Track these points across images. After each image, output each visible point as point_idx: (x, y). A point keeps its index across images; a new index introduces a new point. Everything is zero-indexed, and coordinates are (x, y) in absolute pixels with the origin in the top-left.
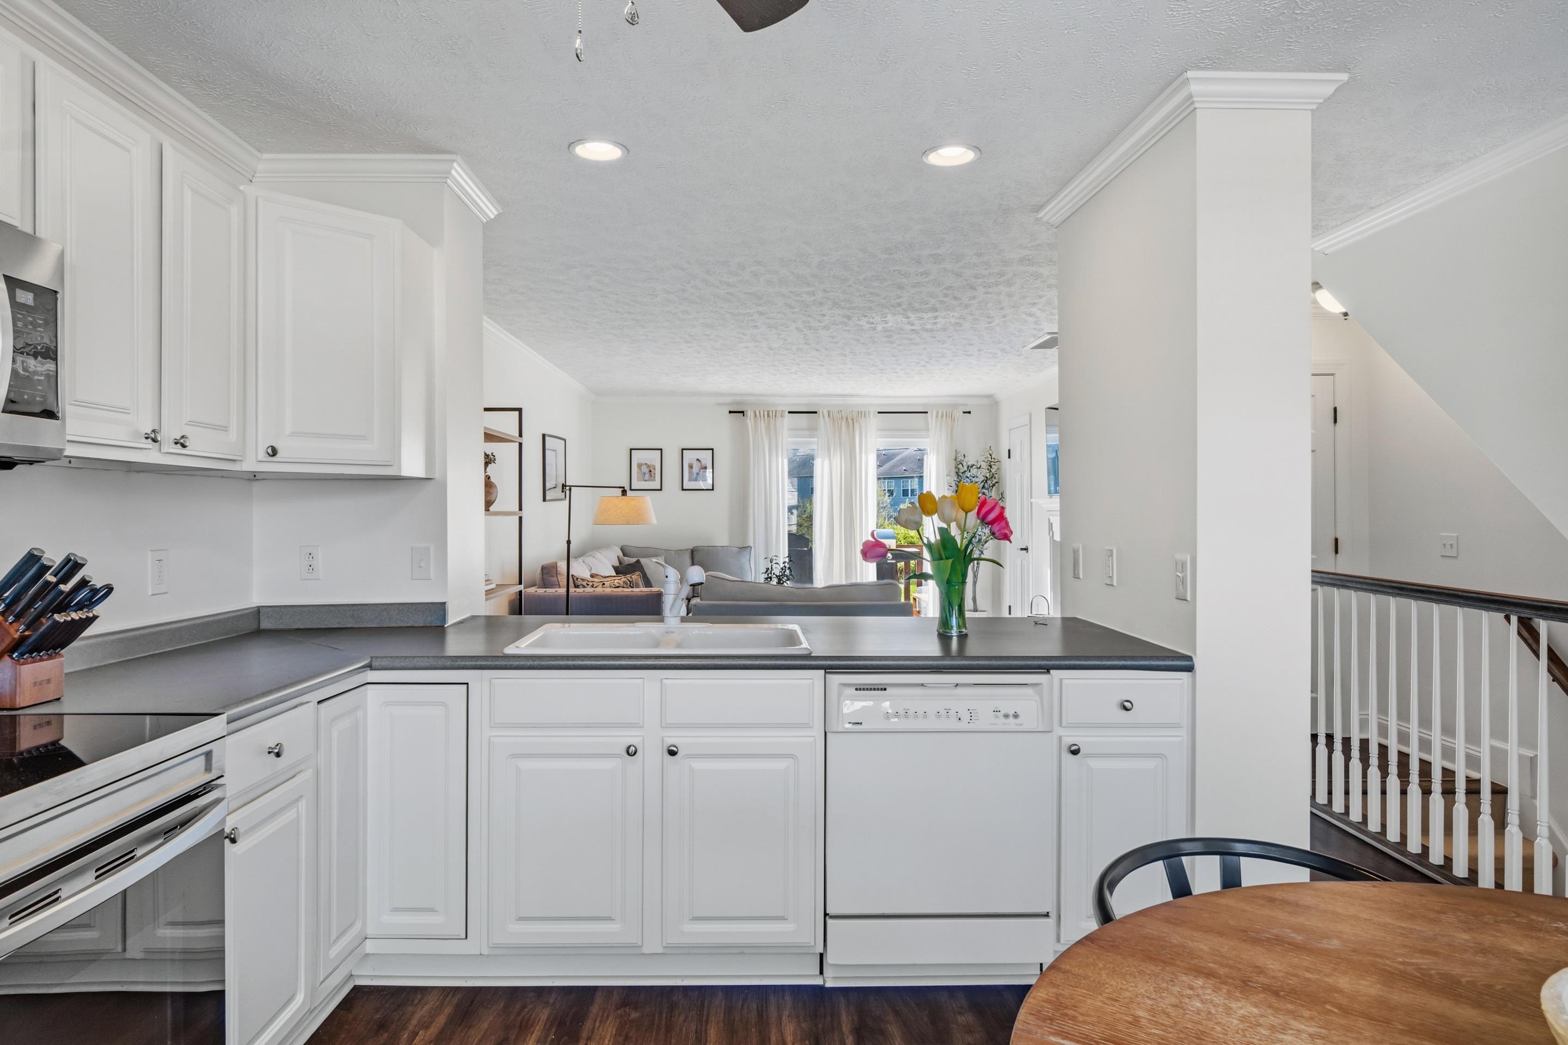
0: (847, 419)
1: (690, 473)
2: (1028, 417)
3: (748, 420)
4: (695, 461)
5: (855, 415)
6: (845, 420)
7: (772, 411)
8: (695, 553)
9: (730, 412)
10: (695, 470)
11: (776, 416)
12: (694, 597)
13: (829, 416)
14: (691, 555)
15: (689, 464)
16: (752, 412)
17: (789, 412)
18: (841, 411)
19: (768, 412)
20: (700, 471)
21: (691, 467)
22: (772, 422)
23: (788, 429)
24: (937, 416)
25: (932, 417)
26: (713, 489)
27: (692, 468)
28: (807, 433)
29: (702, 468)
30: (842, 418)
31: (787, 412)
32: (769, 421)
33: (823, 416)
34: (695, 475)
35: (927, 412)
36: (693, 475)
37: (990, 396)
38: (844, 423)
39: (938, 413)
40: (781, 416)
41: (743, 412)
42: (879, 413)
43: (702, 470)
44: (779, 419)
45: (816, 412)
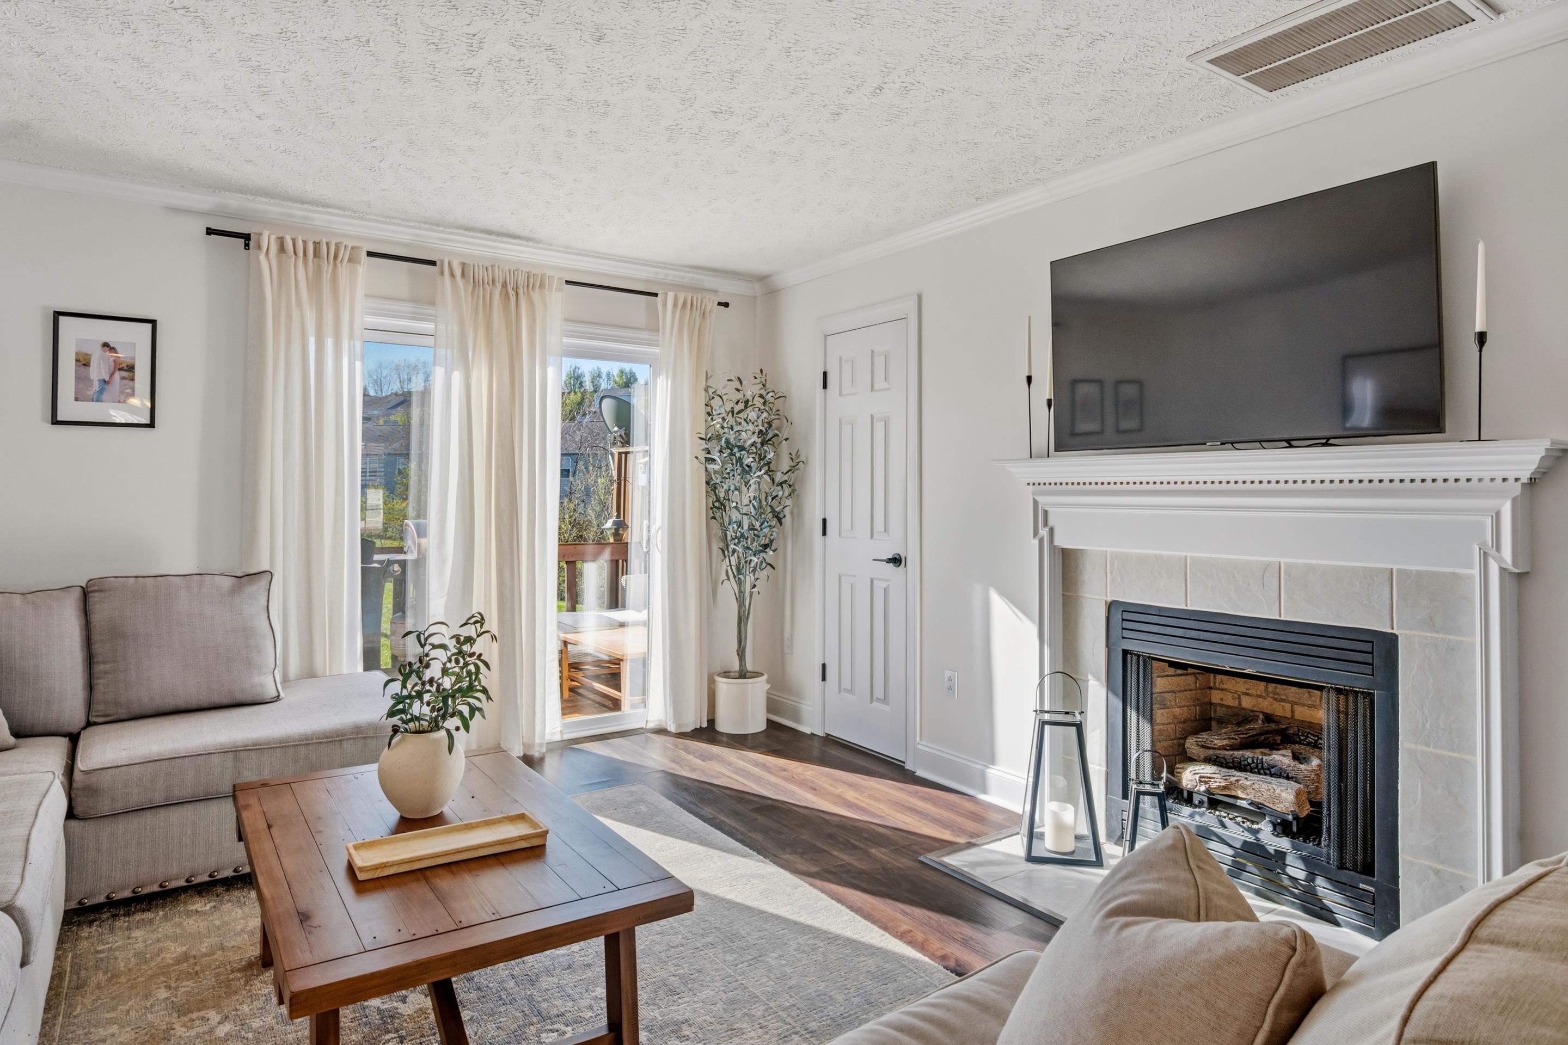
0: (505, 285)
1: (82, 379)
2: (913, 302)
3: (262, 257)
4: (99, 347)
5: (522, 281)
6: (499, 286)
7: (327, 244)
8: (95, 598)
9: (210, 232)
10: (97, 371)
11: (336, 257)
12: (89, 724)
13: (463, 275)
14: (82, 604)
15: (77, 354)
16: (273, 238)
17: (370, 254)
18: (493, 267)
19: (317, 245)
20: (112, 375)
21: (83, 362)
22: (327, 269)
23: (366, 296)
24: (675, 305)
25: (665, 305)
26: (151, 425)
27: (87, 365)
28: (408, 308)
29: (120, 369)
30: (493, 281)
31: (364, 254)
32: (318, 272)
33: (452, 275)
34: (96, 387)
35: (656, 295)
36: (92, 385)
37: (762, 279)
38: (497, 292)
39: (676, 300)
40: (350, 260)
41: (247, 237)
42: (568, 282)
43: (118, 375)
44: (344, 270)
45: (433, 263)
